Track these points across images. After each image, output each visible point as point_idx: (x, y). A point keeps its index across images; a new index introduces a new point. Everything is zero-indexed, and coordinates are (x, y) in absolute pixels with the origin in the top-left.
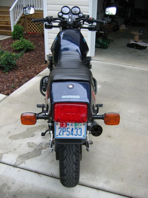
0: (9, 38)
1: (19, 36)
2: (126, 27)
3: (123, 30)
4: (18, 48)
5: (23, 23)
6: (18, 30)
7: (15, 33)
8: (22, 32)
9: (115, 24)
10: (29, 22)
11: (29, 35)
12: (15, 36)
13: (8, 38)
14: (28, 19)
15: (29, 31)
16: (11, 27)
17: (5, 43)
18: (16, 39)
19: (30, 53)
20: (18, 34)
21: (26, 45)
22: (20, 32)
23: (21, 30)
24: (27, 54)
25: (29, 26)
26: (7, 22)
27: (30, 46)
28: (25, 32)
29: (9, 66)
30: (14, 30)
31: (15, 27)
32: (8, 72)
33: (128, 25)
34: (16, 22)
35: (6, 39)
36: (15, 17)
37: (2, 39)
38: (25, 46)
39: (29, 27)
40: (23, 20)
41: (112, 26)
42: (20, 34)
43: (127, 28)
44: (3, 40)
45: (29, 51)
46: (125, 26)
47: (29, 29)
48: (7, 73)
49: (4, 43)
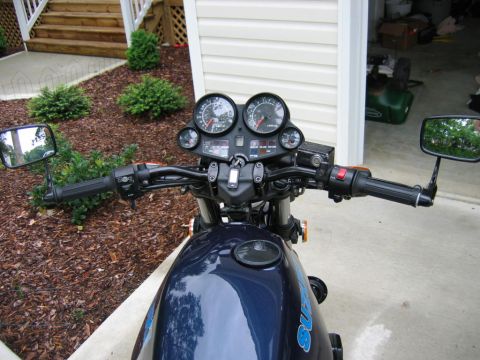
0: (121, 66)
1: (146, 61)
2: (456, 23)
3: (449, 35)
4: (135, 110)
5: (161, 19)
6: (144, 46)
7: (135, 53)
8: (154, 50)
9: (425, 20)
10: (175, 17)
11: (177, 53)
12: (135, 62)
13: (117, 68)
14: (174, 8)
15: (178, 39)
16: (124, 35)
17: (108, 86)
18: (138, 70)
19: (170, 121)
20: (142, 55)
21: (159, 98)
22: (148, 52)
23: (150, 43)
24: (163, 126)
25: (176, 26)
26: (115, 19)
27: (169, 102)
28: (167, 44)
29: (87, 202)
30: (133, 44)
31: (133, 35)
32: (83, 223)
33: (462, 18)
34: (138, 21)
35: (113, 71)
36: (134, 5)
37: (101, 71)
38: (155, 102)
39: (177, 31)
40: (158, 12)
41: (415, 30)
42: (150, 57)
43: (459, 28)
44: (103, 76)
45: (169, 116)
46: (454, 20)
47: (177, 35)
48: (80, 228)
49: (104, 85)
